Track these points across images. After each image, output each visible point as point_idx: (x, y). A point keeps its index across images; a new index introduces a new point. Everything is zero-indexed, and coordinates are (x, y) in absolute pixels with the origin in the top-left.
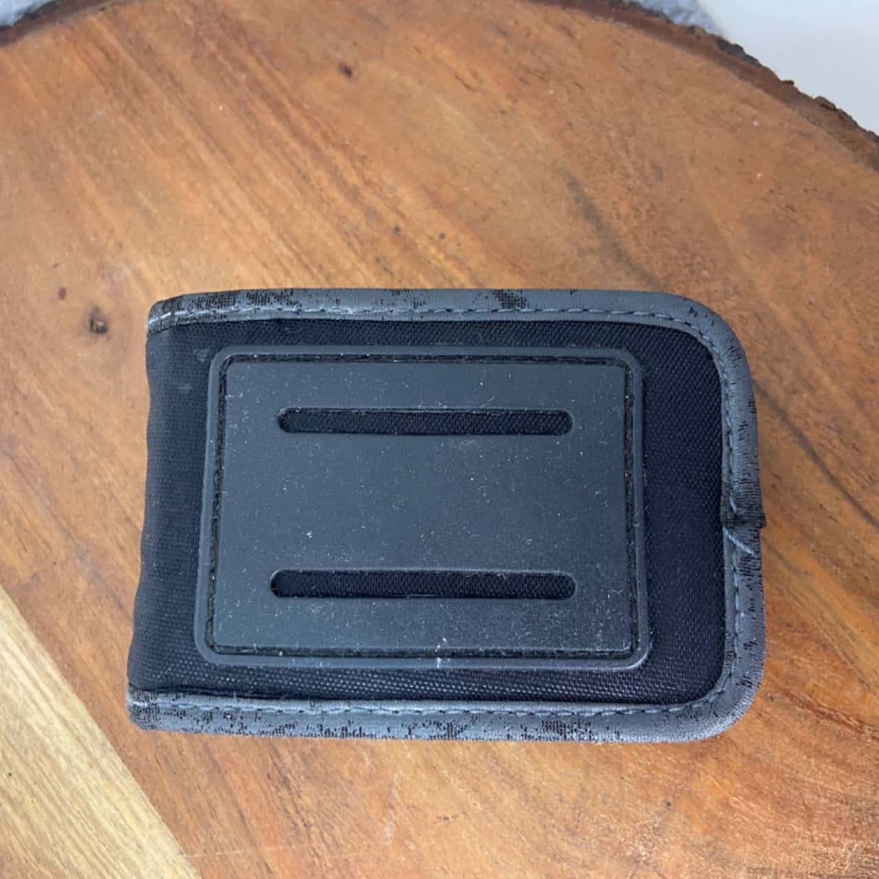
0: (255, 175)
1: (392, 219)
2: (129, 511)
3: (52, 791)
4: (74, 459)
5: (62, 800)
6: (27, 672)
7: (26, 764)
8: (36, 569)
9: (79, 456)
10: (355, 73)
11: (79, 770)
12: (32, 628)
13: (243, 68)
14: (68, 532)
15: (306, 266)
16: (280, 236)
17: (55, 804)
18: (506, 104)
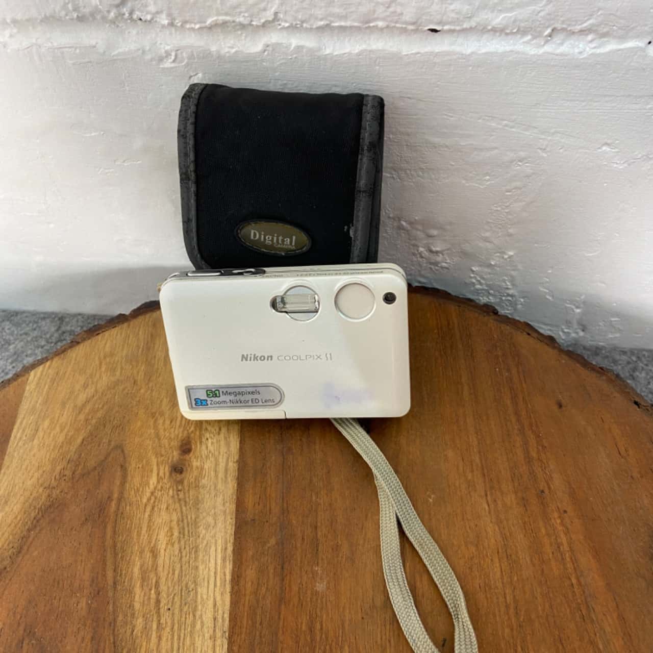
0: (485, 418)
1: (542, 485)
2: (319, 524)
3: (182, 635)
4: (311, 481)
5: (183, 644)
6: (216, 564)
7: (181, 610)
8: (257, 518)
9: (315, 480)
10: (564, 408)
11: (204, 636)
12: (234, 544)
13: (509, 370)
14: (284, 511)
15: (484, 475)
16: (480, 452)
17: (179, 643)
18: (636, 475)
